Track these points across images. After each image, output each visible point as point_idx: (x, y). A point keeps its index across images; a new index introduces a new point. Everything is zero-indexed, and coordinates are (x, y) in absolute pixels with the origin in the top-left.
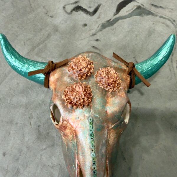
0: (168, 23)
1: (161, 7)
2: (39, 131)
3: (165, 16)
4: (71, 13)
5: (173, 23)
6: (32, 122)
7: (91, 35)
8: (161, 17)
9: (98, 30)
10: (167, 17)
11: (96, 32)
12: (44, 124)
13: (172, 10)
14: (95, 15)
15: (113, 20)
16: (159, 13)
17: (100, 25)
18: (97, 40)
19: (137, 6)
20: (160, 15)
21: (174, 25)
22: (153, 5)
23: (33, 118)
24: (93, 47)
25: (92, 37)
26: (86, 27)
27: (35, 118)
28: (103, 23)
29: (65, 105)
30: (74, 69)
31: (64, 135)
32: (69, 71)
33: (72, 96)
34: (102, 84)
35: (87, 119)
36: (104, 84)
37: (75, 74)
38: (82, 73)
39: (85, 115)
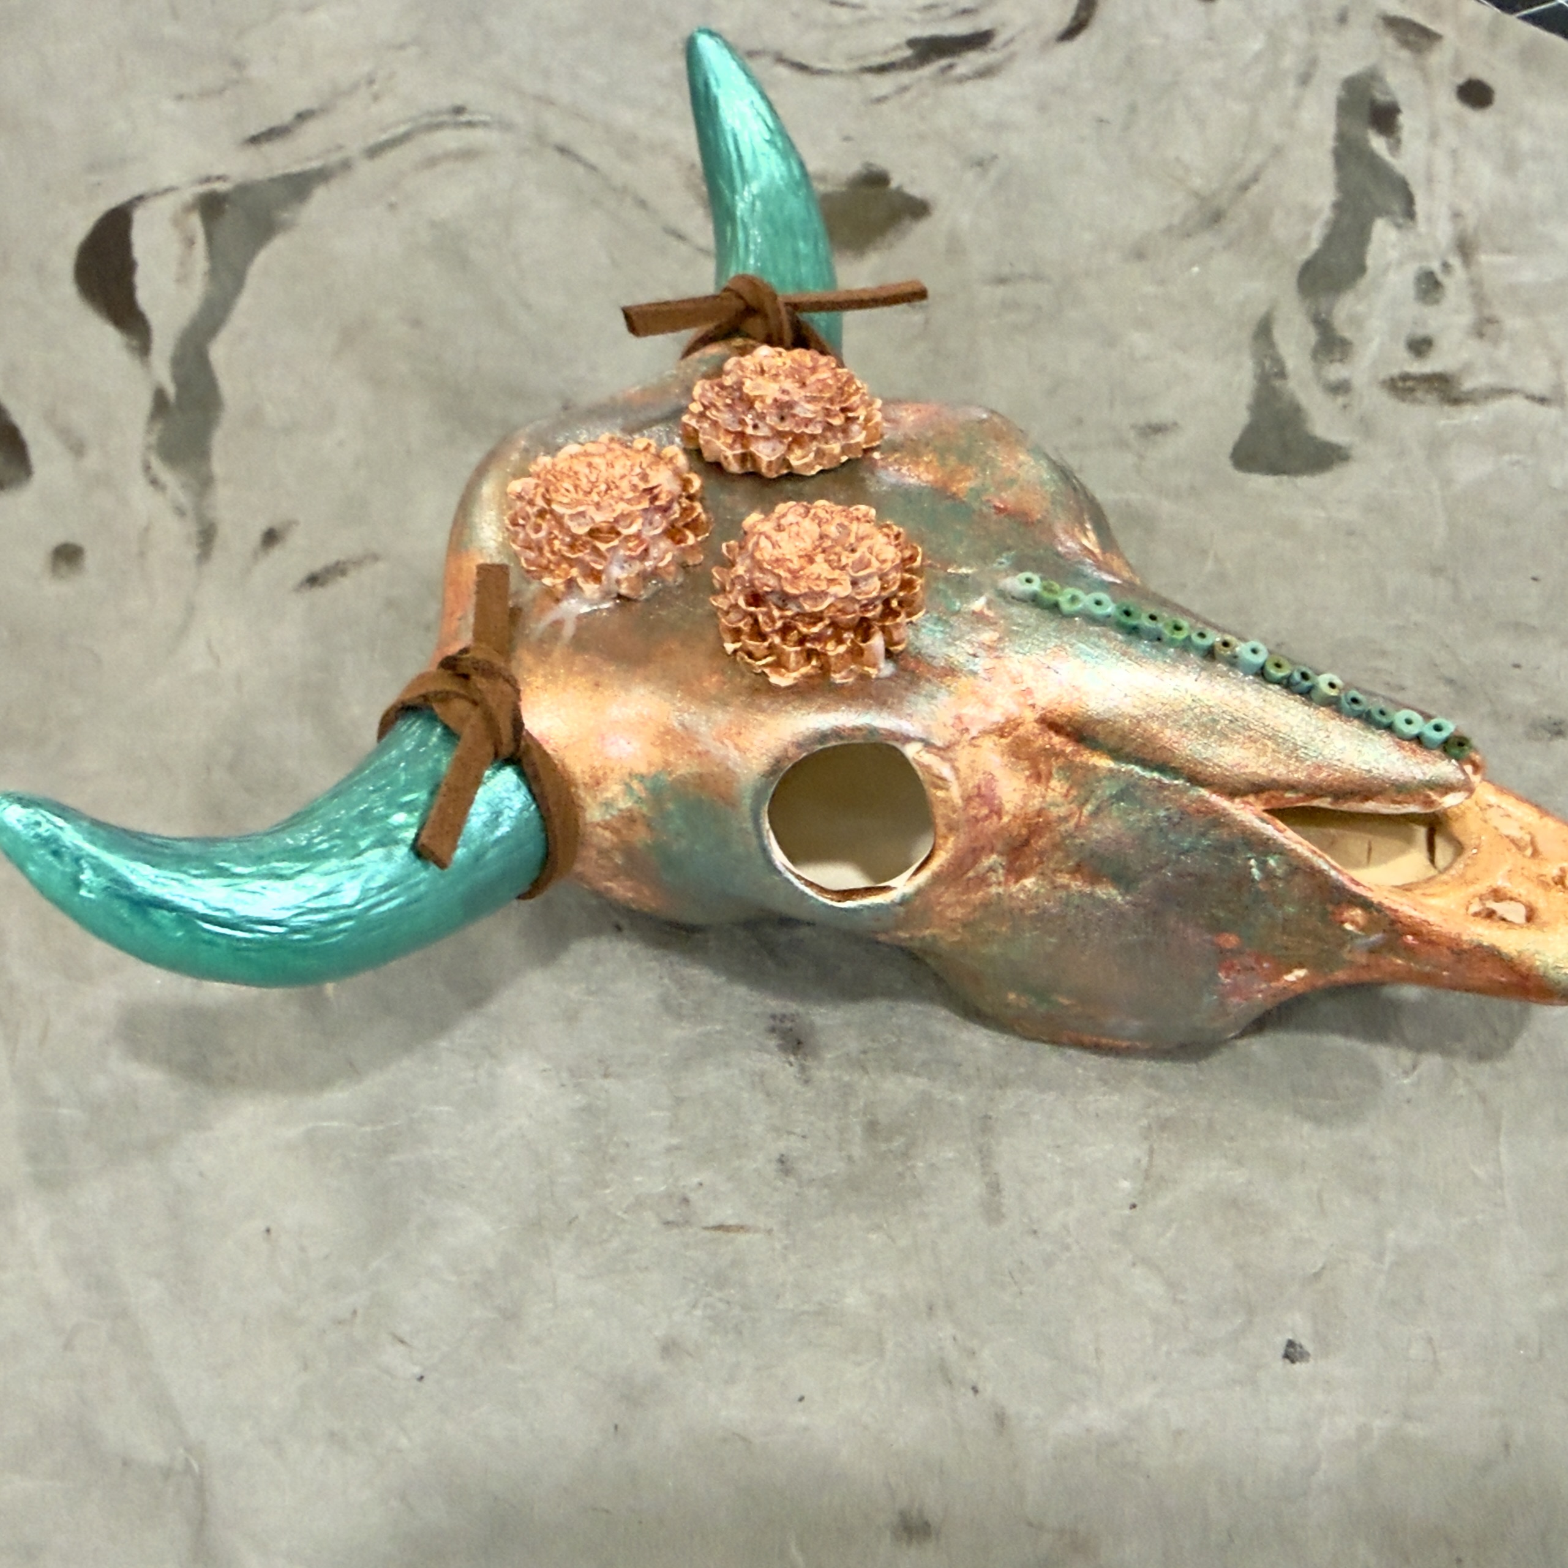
0: (449, 139)
1: (302, 117)
3: (383, 130)
5: (470, 124)
7: (191, 552)
8: (374, 152)
9: (184, 499)
10: (402, 129)
11: (190, 516)
13: (371, 82)
14: (35, 454)
15: (176, 378)
16: (340, 147)
17: (147, 468)
18: (271, 538)
19: (188, 209)
20: (354, 148)
21: (485, 124)
22: (255, 140)
23: (692, 1196)
24: (313, 580)
25: (217, 555)
26: (91, 560)
27: (696, 1180)
28: (149, 447)
29: (853, 684)
30: (620, 529)
31: (1011, 863)
32: (595, 576)
33: (831, 581)
34: (818, 430)
35: (1008, 602)
36: (829, 427)
37: (646, 550)
38: (671, 502)
39: (974, 613)
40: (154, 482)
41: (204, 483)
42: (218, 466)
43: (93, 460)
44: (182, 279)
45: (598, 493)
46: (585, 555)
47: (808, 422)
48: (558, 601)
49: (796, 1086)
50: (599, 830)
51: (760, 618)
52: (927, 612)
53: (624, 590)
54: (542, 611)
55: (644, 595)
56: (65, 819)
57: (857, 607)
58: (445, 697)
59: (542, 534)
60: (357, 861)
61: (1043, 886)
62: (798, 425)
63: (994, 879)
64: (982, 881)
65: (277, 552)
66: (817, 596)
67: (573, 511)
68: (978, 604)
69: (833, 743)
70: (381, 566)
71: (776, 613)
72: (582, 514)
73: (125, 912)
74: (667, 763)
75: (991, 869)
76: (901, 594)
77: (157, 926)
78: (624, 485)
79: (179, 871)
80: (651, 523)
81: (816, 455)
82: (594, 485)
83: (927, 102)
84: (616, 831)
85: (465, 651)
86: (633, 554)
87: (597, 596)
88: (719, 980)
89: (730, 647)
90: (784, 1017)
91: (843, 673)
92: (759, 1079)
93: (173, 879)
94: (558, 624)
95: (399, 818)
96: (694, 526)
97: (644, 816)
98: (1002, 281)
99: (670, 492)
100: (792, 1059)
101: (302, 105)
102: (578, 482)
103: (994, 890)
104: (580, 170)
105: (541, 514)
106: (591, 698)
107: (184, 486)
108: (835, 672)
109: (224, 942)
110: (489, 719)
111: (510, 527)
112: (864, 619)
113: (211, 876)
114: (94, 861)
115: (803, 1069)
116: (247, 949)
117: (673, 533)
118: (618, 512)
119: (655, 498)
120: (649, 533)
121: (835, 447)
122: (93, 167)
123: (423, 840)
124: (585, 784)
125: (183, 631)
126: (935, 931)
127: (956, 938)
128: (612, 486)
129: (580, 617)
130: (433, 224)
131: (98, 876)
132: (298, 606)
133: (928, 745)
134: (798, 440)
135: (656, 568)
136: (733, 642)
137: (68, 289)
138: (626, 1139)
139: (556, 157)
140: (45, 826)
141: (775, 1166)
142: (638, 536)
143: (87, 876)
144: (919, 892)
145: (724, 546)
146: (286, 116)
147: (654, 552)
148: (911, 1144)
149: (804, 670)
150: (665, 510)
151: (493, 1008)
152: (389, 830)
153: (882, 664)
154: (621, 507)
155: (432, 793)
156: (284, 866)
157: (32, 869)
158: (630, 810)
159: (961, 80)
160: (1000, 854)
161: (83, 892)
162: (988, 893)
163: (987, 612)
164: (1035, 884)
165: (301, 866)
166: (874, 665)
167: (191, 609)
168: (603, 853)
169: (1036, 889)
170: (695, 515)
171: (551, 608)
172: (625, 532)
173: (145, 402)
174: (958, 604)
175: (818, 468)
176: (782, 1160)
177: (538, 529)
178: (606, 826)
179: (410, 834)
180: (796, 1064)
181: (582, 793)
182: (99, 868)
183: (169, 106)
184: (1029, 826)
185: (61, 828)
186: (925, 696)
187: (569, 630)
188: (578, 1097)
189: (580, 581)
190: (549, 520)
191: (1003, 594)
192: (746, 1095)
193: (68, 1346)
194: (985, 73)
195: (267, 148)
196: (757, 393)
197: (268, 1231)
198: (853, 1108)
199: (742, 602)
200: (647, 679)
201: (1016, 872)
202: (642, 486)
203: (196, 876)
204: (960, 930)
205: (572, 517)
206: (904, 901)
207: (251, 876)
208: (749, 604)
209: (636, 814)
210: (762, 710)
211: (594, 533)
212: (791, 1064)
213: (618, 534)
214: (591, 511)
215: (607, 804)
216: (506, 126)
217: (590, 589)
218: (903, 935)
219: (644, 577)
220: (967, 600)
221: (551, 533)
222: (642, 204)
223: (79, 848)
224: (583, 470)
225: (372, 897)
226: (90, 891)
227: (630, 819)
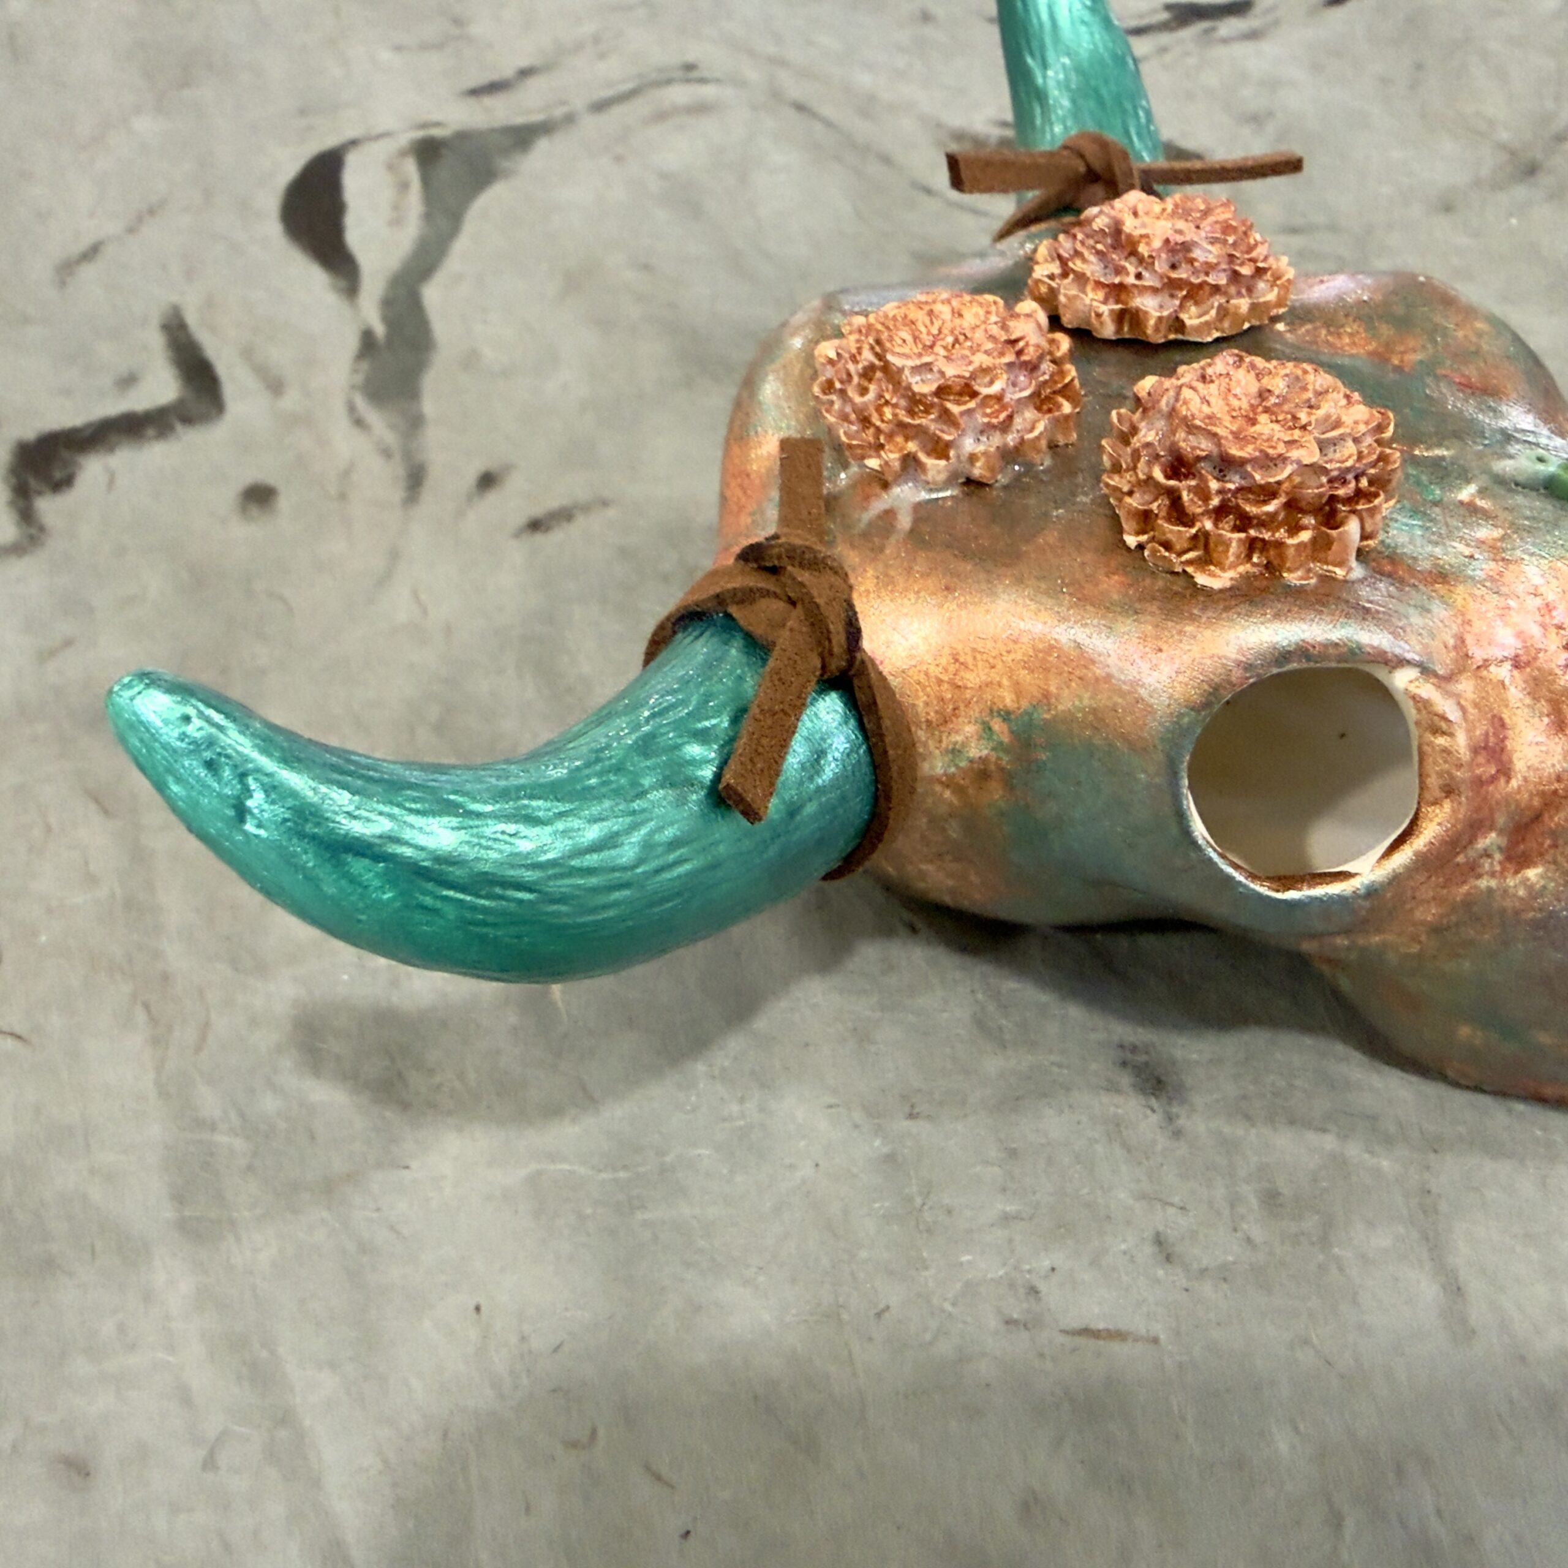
0: (679, 94)
1: (525, 73)
3: (610, 86)
4: (42, 529)
5: (703, 81)
7: (397, 494)
8: (600, 106)
9: (391, 438)
10: (629, 85)
11: (397, 457)
13: (597, 41)
14: (229, 390)
15: (387, 320)
16: (563, 103)
17: (351, 408)
18: (487, 481)
19: (402, 154)
20: (579, 103)
21: (718, 81)
22: (475, 92)
23: (1042, 1287)
24: (535, 526)
25: (427, 495)
26: (284, 503)
27: (1047, 1264)
28: (353, 387)
29: (1316, 587)
30: (976, 388)
31: (1513, 843)
32: (940, 449)
33: (1290, 443)
34: (1222, 280)
35: (1510, 490)
36: (1235, 276)
37: (1010, 417)
38: (1041, 358)
39: (1461, 503)
40: (359, 423)
41: (415, 423)
42: (428, 406)
43: (291, 401)
44: (396, 222)
45: (945, 348)
46: (928, 421)
47: (1209, 268)
48: (885, 486)
49: (1162, 1141)
50: (938, 788)
51: (1185, 497)
52: (1398, 501)
53: (978, 471)
54: (867, 498)
55: (1002, 479)
56: (227, 716)
57: (1324, 479)
58: (746, 597)
59: (871, 396)
60: (636, 805)
61: (1552, 879)
62: (1195, 272)
63: (1487, 866)
64: (1473, 869)
65: (493, 497)
66: (1269, 462)
67: (918, 362)
68: (1467, 493)
69: (1294, 666)
70: (611, 513)
71: (1214, 485)
72: (928, 367)
73: (309, 860)
74: (1046, 695)
75: (1487, 854)
76: (1372, 471)
77: (353, 880)
78: (979, 335)
79: (391, 803)
80: (1014, 385)
81: (1218, 313)
82: (936, 338)
83: (1192, 61)
84: (959, 790)
85: (776, 537)
86: (995, 421)
87: (942, 477)
88: (1044, 997)
89: (1131, 541)
90: (1134, 1049)
91: (1299, 573)
92: (1115, 1127)
93: (381, 814)
94: (889, 514)
95: (694, 750)
96: (1066, 391)
97: (1002, 769)
98: (1294, 231)
99: (1038, 346)
100: (1153, 1102)
101: (524, 62)
102: (917, 333)
103: (1484, 883)
104: (818, 127)
105: (868, 373)
106: (941, 606)
107: (391, 427)
108: (1289, 570)
109: (450, 912)
110: (816, 621)
111: (821, 396)
112: (1333, 499)
113: (434, 813)
114: (266, 780)
115: (1170, 1118)
116: (484, 924)
117: (1042, 401)
118: (976, 365)
119: (1019, 353)
120: (1012, 396)
121: (1243, 304)
122: (302, 112)
123: (728, 778)
124: (929, 723)
125: (385, 579)
126: (1389, 937)
127: (1415, 949)
128: (961, 338)
129: (918, 507)
130: (664, 176)
131: (273, 802)
132: (517, 552)
133: (1426, 671)
134: (1195, 293)
135: (1022, 441)
136: (1138, 533)
137: (273, 228)
138: (946, 1201)
139: (793, 114)
140: (197, 722)
141: (1149, 1249)
142: (999, 398)
143: (256, 801)
144: (1395, 879)
145: (1114, 413)
146: (507, 71)
147: (1018, 422)
148: (1328, 1224)
149: (1241, 569)
150: (1032, 368)
151: (761, 1024)
152: (681, 765)
153: (1354, 563)
154: (981, 359)
155: (735, 720)
156: (539, 806)
157: (175, 788)
158: (984, 760)
159: (1225, 41)
160: (1501, 832)
161: (250, 827)
162: (1476, 887)
163: (1481, 503)
164: (1542, 876)
165: (562, 807)
166: (1340, 564)
167: (394, 555)
168: (934, 821)
169: (1542, 883)
170: (1067, 380)
171: (877, 495)
172: (985, 391)
173: (352, 343)
174: (1438, 492)
175: (1216, 334)
176: (1159, 1241)
177: (863, 391)
178: (949, 782)
179: (707, 773)
180: (1160, 1111)
181: (921, 734)
182: (273, 789)
183: (386, 56)
184: (1542, 794)
185: (221, 728)
186: (1415, 606)
187: (905, 521)
188: (877, 1143)
189: (922, 457)
190: (880, 380)
191: (1501, 481)
192: (1099, 1148)
193: (210, 1463)
194: (1253, 35)
195: (488, 101)
196: (1143, 231)
197: (478, 1309)
198: (1242, 1173)
199: (1158, 474)
200: (1020, 581)
201: (1518, 859)
202: (1004, 337)
203: (418, 812)
204: (1423, 938)
205: (916, 370)
206: (1372, 892)
207: (493, 816)
208: (1168, 477)
209: (992, 767)
210: (1193, 618)
211: (942, 392)
212: (1153, 1111)
213: (974, 394)
214: (941, 364)
215: (955, 752)
216: (739, 83)
217: (935, 467)
218: (1342, 941)
219: (1008, 455)
220: (1452, 488)
221: (881, 396)
222: (886, 160)
223: (247, 760)
224: (920, 316)
225: (658, 857)
226: (259, 826)
227: (982, 773)
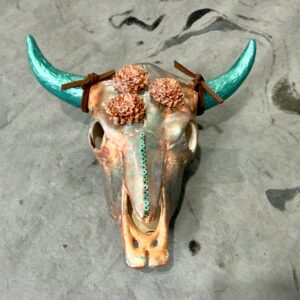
1: (252, 19)
2: (71, 174)
4: (120, 27)
5: (269, 40)
6: (61, 163)
8: (252, 32)
11: (156, 52)
12: (78, 166)
13: (268, 23)
15: (182, 36)
17: (162, 42)
18: (157, 62)
22: (240, 16)
25: (151, 58)
26: (142, 46)
28: (166, 40)
35: (139, 134)
39: (135, 131)
41: (163, 50)
42: (168, 49)
43: (160, 36)
44: (203, 25)
75: (104, 161)
103: (104, 164)
107: (161, 48)
133: (106, 135)
139: (272, 56)
146: (250, 17)
164: (107, 169)
166: (114, 121)
173: (175, 35)
174: (135, 128)
184: (110, 161)
186: (115, 131)
195: (240, 19)
216: (273, 45)
220: (137, 129)
